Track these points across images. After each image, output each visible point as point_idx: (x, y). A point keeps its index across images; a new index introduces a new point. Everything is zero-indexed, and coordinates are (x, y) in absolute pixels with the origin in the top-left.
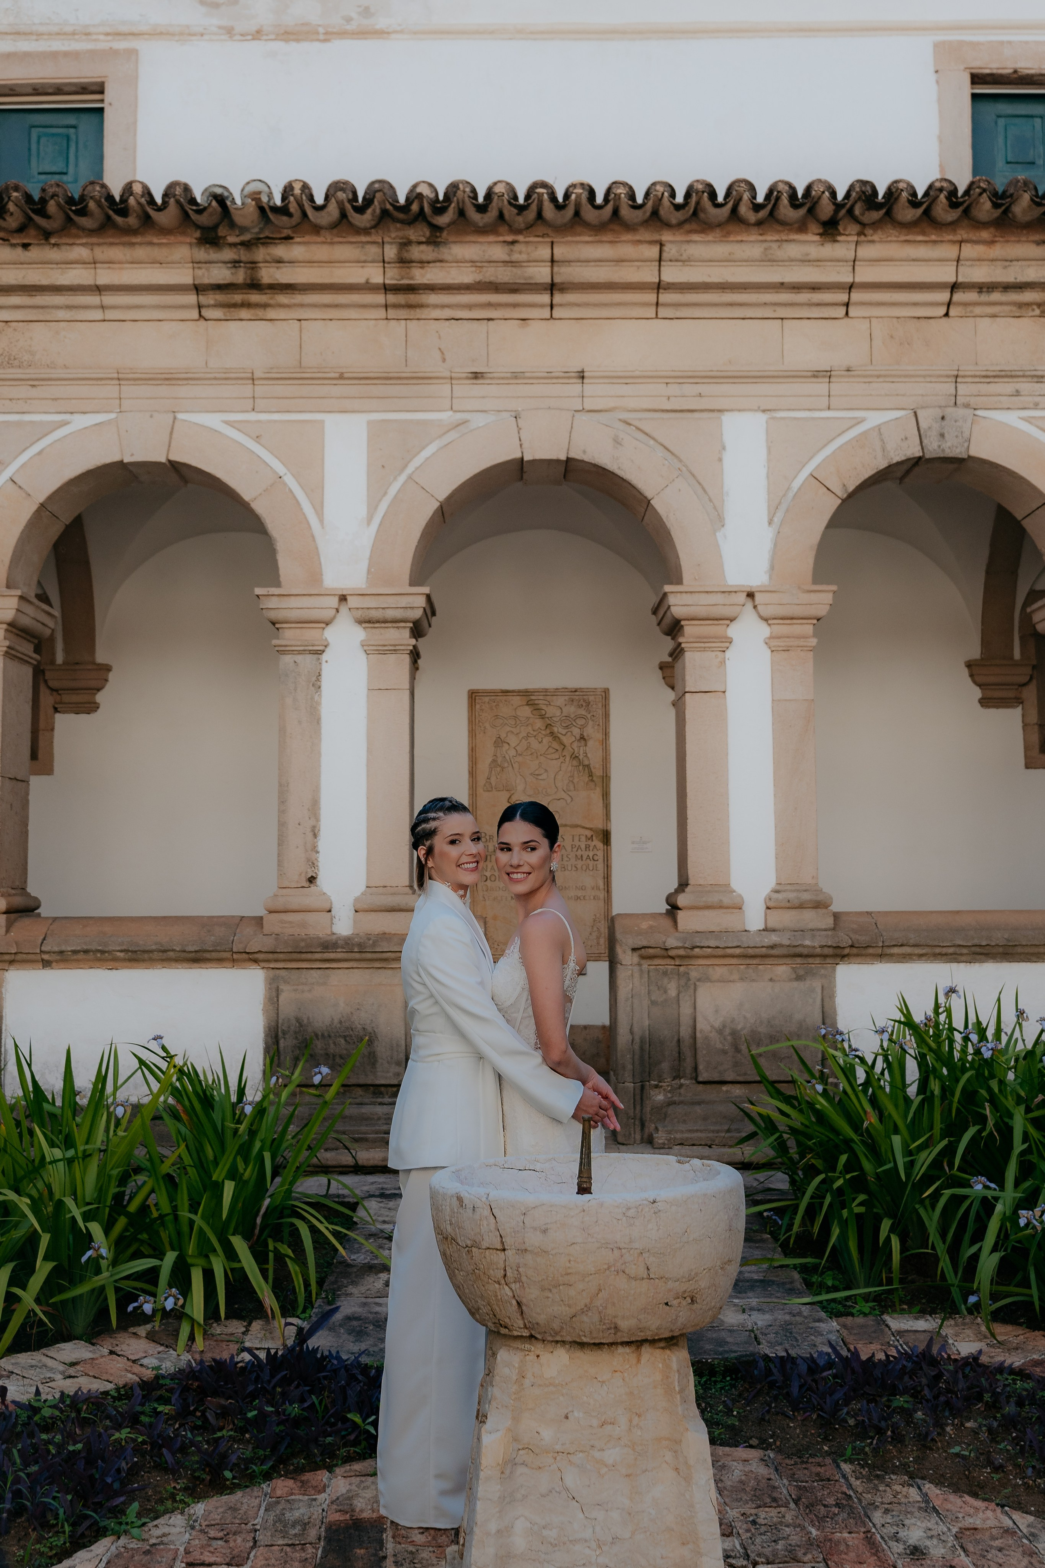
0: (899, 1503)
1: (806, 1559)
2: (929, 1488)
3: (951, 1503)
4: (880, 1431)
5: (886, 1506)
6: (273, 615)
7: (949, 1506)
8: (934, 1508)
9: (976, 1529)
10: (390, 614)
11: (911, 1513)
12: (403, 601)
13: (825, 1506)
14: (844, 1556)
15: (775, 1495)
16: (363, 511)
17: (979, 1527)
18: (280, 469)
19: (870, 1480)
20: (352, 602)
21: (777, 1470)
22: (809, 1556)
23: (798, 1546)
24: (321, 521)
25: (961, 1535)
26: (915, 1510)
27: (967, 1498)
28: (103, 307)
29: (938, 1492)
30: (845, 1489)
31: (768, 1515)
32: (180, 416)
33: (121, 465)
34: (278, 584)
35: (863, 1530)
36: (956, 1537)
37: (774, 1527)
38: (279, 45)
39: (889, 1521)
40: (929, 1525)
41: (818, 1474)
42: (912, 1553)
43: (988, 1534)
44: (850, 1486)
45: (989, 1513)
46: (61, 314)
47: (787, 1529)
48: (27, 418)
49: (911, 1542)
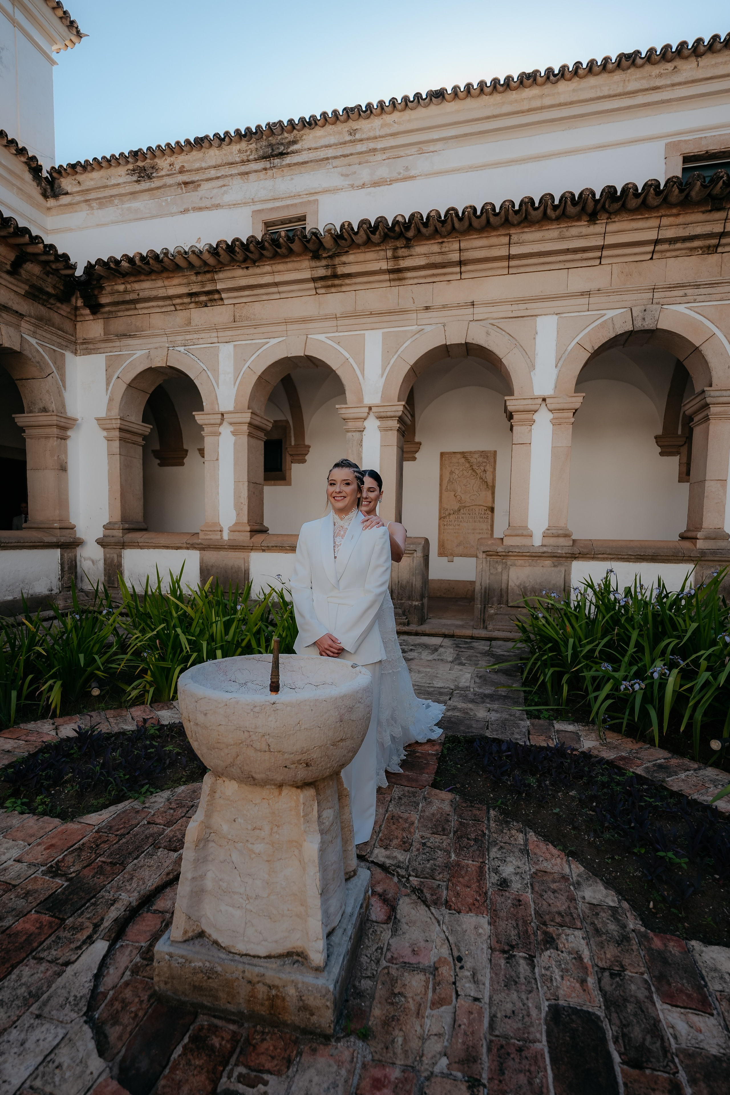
0: (510, 844)
1: (438, 878)
2: (532, 836)
3: (539, 848)
4: (520, 793)
5: (502, 844)
6: (343, 416)
7: (537, 851)
8: (528, 851)
9: (545, 872)
10: (389, 414)
11: (513, 852)
12: (394, 408)
13: (468, 839)
14: (461, 879)
15: (446, 826)
16: (380, 372)
17: (548, 871)
18: (347, 355)
19: (501, 824)
20: (374, 409)
21: (455, 809)
22: (441, 876)
23: (439, 866)
24: (363, 377)
25: (534, 875)
26: (516, 850)
27: (551, 847)
28: (279, 293)
29: (535, 839)
30: (484, 829)
31: (435, 840)
32: (309, 336)
33: (287, 358)
34: (346, 404)
35: (481, 860)
36: (532, 877)
37: (433, 849)
38: (372, 189)
39: (498, 856)
40: (519, 864)
41: (475, 815)
42: (501, 885)
43: (551, 877)
44: (488, 828)
45: (559, 860)
46: (265, 297)
47: (439, 852)
48: (254, 341)
49: (504, 875)
